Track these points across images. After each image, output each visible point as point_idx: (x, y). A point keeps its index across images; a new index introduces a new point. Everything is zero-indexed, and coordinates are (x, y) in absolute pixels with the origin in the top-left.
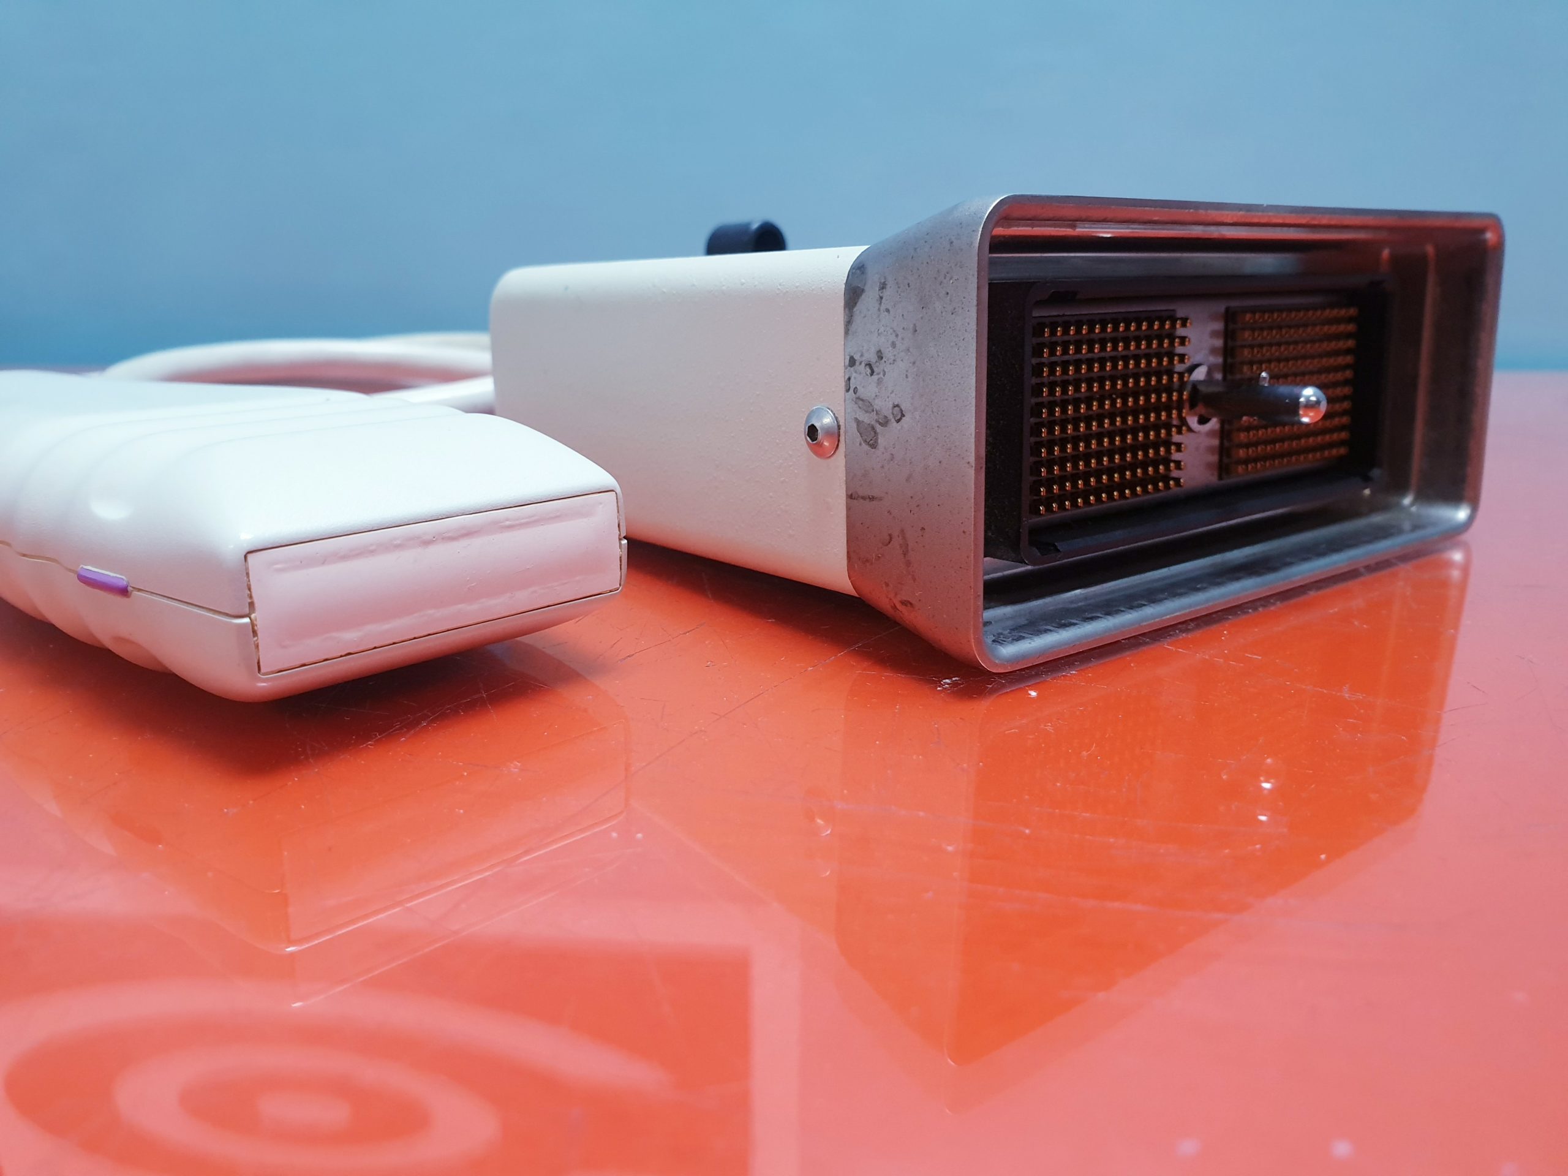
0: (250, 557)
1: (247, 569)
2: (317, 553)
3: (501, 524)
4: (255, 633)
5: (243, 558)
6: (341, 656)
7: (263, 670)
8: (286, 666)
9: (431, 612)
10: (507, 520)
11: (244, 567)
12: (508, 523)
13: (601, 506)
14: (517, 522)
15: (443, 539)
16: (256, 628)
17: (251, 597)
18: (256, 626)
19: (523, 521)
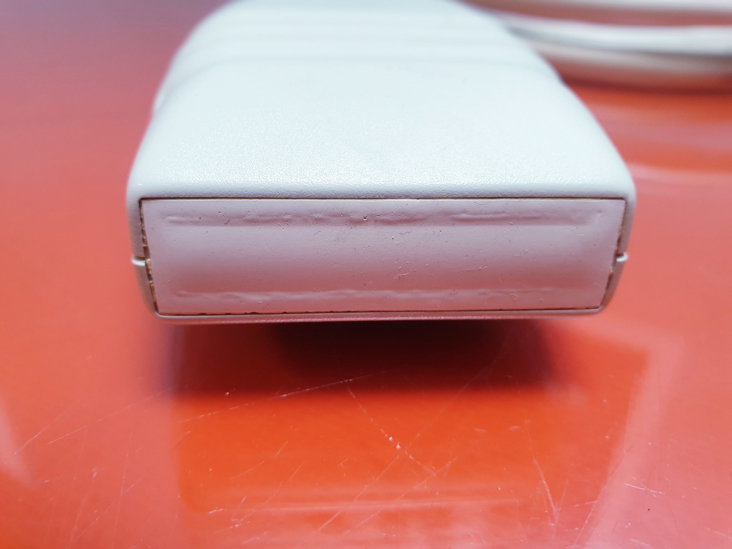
0: (146, 205)
1: (141, 214)
2: (220, 213)
3: (454, 216)
4: (150, 277)
5: (138, 204)
6: (246, 314)
7: (161, 310)
8: (183, 312)
9: (352, 291)
10: (465, 212)
11: (139, 213)
12: (464, 216)
13: (599, 215)
14: (476, 217)
15: (376, 221)
16: (150, 273)
17: (144, 241)
18: (151, 270)
19: (485, 216)
